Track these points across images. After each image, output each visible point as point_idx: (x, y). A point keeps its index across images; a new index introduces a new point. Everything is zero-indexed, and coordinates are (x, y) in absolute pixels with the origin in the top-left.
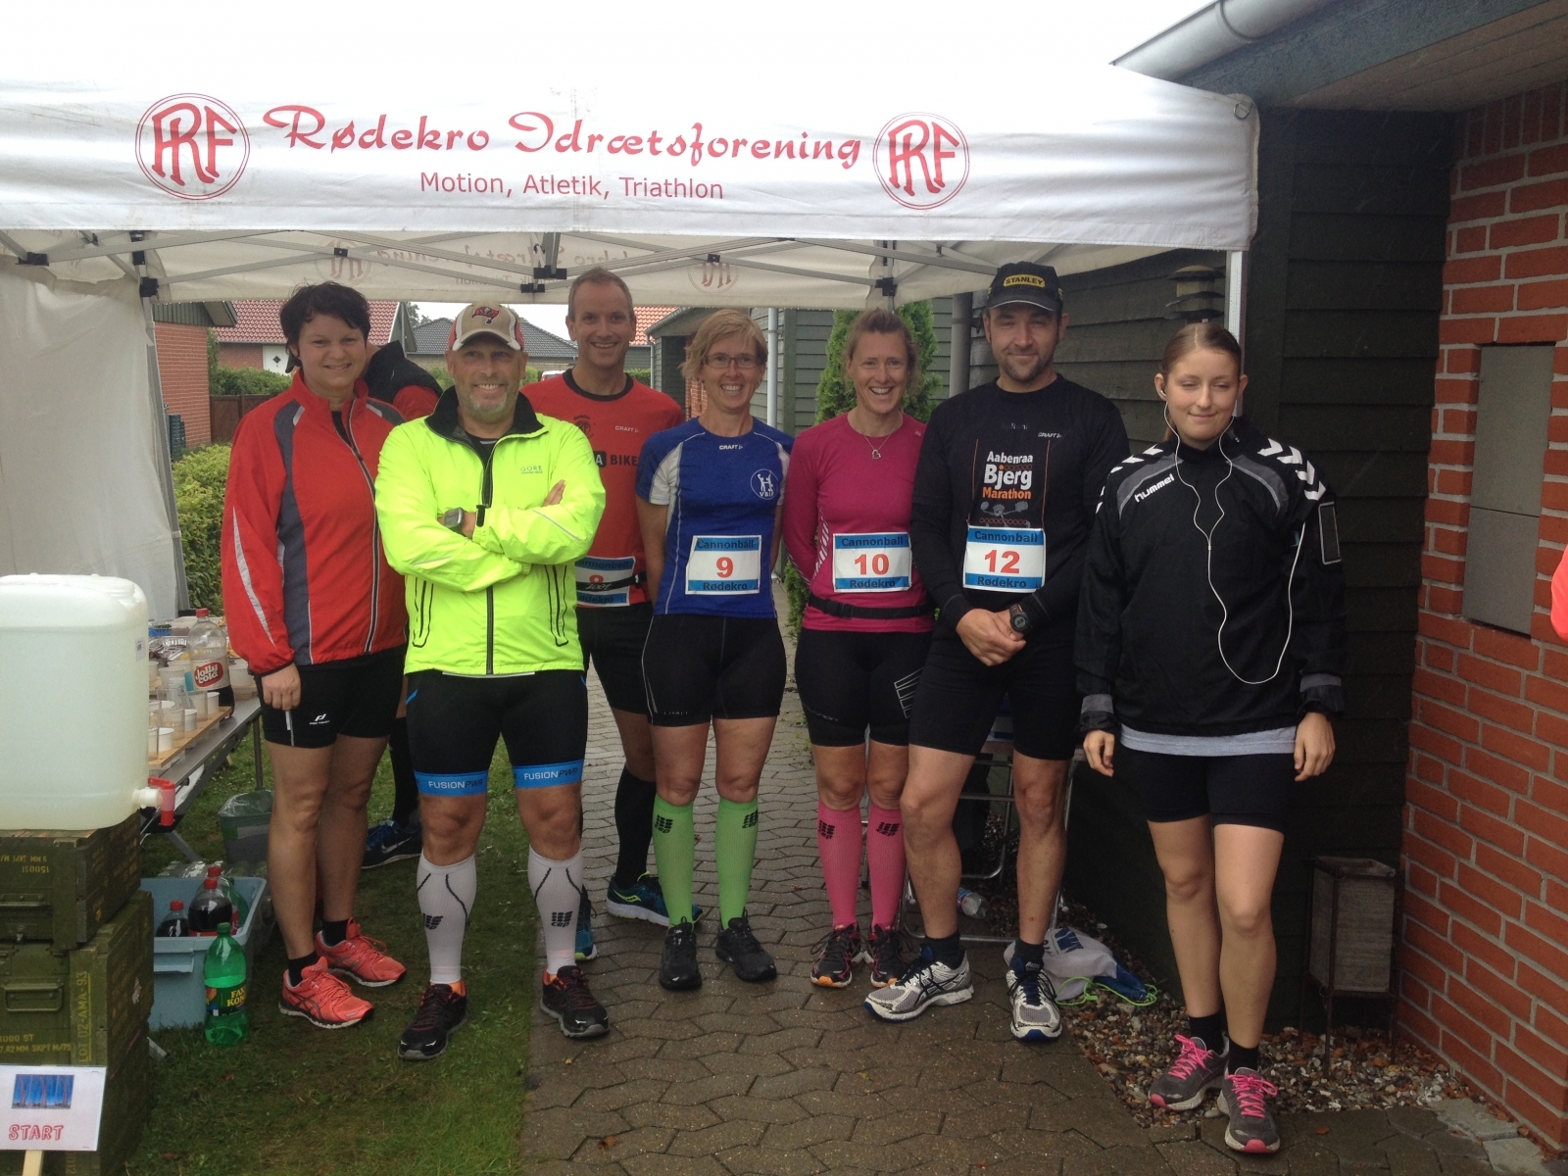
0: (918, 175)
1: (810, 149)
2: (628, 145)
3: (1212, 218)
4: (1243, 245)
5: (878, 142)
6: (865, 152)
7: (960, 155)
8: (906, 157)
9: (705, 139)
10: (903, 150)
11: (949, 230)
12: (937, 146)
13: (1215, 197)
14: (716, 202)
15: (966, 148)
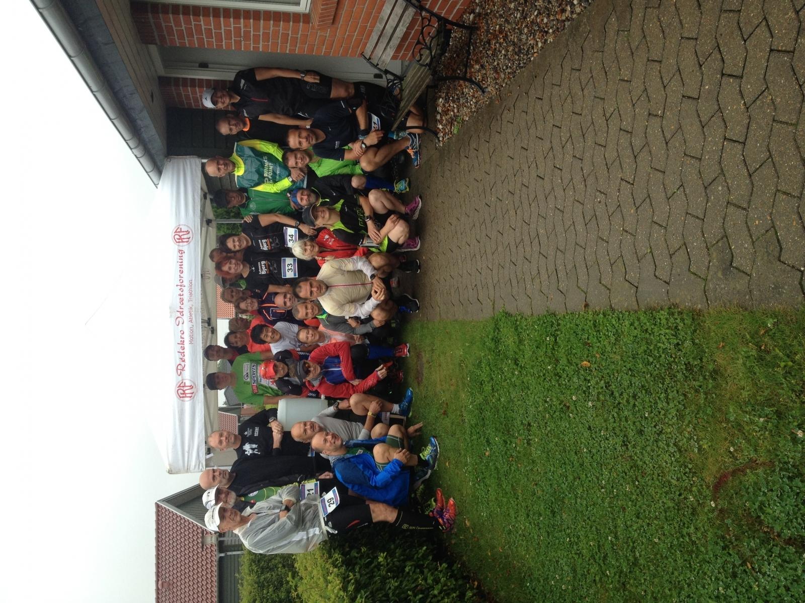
0: (185, 236)
1: (181, 261)
2: (182, 300)
3: (194, 167)
4: (200, 160)
5: (179, 246)
6: (181, 248)
7: (181, 227)
8: (182, 239)
9: (180, 284)
10: (180, 240)
11: (198, 228)
12: (179, 232)
13: (189, 166)
14: (193, 281)
15: (179, 225)
